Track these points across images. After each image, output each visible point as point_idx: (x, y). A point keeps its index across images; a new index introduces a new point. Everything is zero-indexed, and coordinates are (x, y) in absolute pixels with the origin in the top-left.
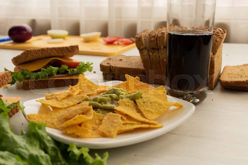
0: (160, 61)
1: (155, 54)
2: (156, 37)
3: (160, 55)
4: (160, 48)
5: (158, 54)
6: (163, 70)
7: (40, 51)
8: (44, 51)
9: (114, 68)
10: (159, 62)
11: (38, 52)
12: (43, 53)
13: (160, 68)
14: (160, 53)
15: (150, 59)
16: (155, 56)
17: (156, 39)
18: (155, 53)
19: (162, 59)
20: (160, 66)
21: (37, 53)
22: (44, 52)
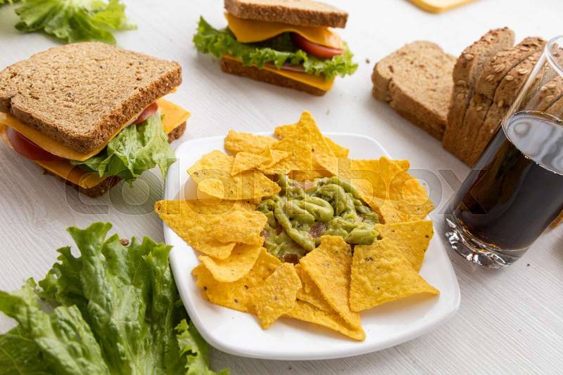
0: (482, 128)
1: (479, 108)
2: (500, 78)
3: (488, 116)
4: (497, 103)
5: (485, 112)
6: (479, 144)
7: (267, 11)
8: (275, 13)
9: (394, 87)
10: (480, 127)
11: (262, 13)
12: (272, 15)
13: (476, 138)
14: (490, 112)
15: (466, 111)
16: (479, 111)
17: (499, 82)
18: (481, 106)
19: (488, 126)
20: (478, 135)
21: (259, 13)
22: (274, 15)
